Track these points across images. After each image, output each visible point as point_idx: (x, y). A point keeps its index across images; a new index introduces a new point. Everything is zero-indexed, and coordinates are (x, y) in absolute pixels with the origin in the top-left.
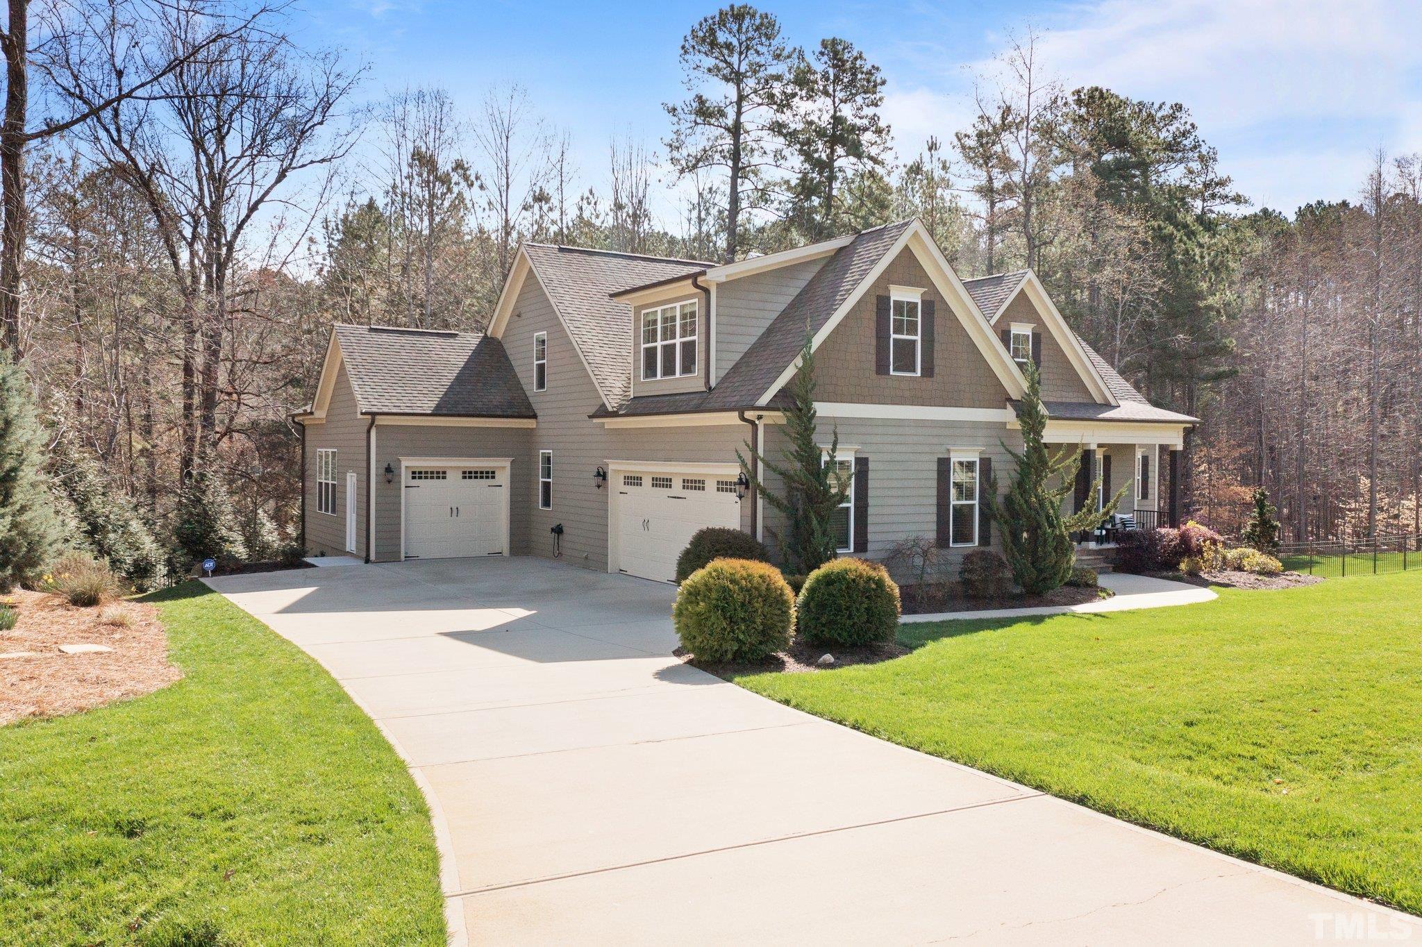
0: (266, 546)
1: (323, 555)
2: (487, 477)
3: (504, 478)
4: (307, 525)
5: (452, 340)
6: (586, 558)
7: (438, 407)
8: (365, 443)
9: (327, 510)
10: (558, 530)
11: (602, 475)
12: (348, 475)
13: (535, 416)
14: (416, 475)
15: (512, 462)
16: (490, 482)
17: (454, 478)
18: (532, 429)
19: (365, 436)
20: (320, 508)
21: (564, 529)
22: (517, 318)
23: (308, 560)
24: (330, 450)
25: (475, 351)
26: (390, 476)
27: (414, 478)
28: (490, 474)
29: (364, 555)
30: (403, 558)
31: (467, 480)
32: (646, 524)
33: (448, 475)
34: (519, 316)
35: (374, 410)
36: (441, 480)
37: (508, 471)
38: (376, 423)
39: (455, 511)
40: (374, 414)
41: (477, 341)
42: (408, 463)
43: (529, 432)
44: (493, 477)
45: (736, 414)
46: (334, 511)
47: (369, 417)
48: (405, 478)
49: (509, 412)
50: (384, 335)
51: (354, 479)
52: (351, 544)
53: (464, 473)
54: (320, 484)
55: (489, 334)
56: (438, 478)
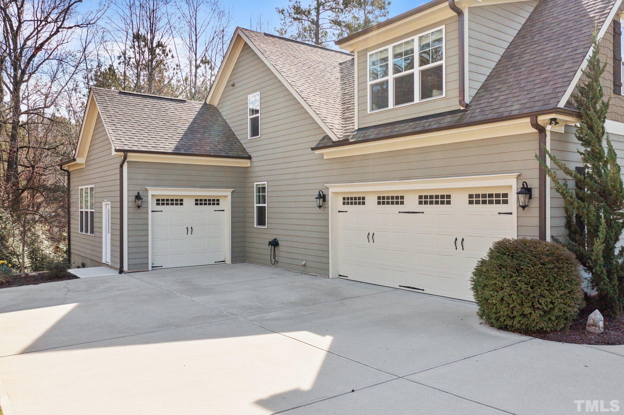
0: (44, 257)
1: (84, 266)
2: (214, 204)
3: (226, 204)
4: (72, 242)
5: (182, 104)
6: (305, 265)
7: (177, 148)
8: (118, 177)
9: (87, 231)
10: (274, 244)
11: (323, 197)
12: (104, 203)
13: (249, 158)
14: (159, 202)
15: (233, 192)
16: (216, 207)
17: (189, 203)
18: (246, 168)
19: (118, 171)
20: (82, 230)
21: (280, 243)
22: (231, 87)
23: (71, 271)
24: (89, 187)
25: (199, 112)
26: (139, 202)
27: (158, 204)
28: (215, 202)
29: (118, 266)
30: (150, 268)
31: (199, 206)
32: (371, 237)
33: (184, 202)
34: (233, 85)
35: (126, 148)
36: (179, 206)
37: (229, 198)
38: (128, 159)
39: (190, 230)
40: (126, 152)
41: (200, 106)
42: (153, 192)
43: (246, 169)
44: (218, 204)
45: (528, 120)
46: (92, 232)
47: (122, 154)
48: (151, 204)
49: (231, 154)
50: (131, 97)
51: (109, 207)
52: (107, 257)
53: (196, 200)
54: (82, 212)
55: (208, 102)
56: (177, 204)
